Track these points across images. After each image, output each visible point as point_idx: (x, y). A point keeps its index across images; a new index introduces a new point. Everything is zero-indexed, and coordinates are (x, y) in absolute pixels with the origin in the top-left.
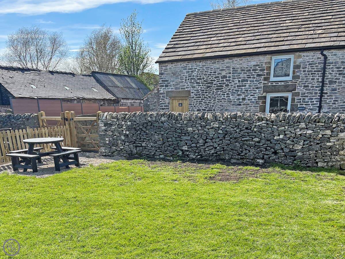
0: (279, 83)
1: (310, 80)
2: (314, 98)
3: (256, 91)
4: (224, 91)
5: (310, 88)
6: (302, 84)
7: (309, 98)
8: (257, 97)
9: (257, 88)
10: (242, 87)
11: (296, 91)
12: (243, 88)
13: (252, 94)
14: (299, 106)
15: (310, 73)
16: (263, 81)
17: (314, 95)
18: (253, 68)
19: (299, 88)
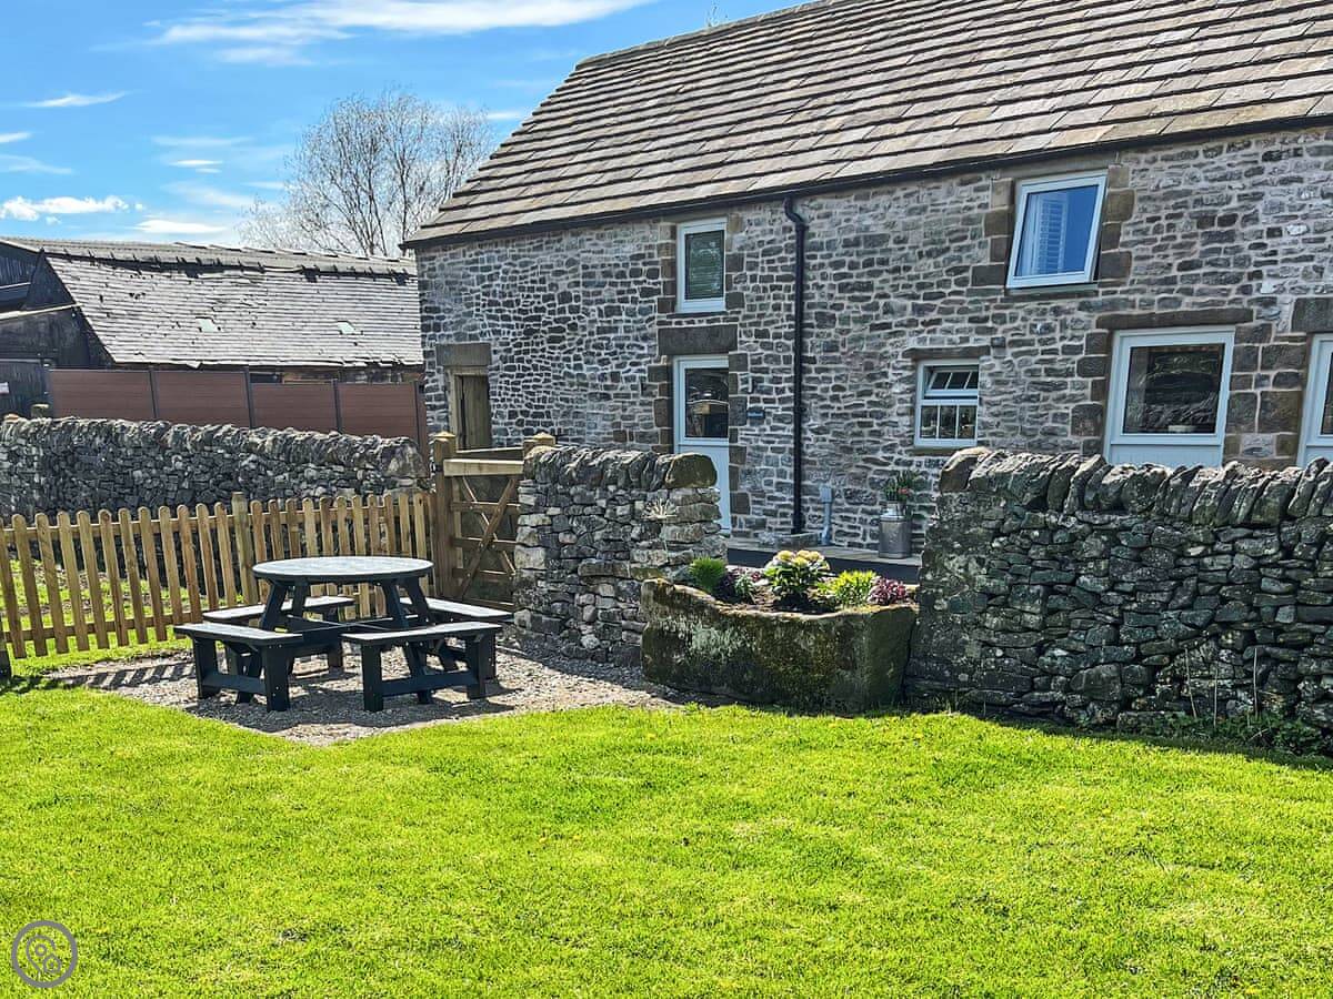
0: (696, 320)
1: (770, 311)
2: (784, 376)
3: (642, 348)
4: (568, 348)
5: (771, 340)
6: (751, 324)
7: (770, 376)
8: (646, 368)
9: (645, 338)
10: (607, 335)
11: (738, 352)
12: (612, 336)
13: (634, 360)
14: (749, 406)
15: (768, 285)
16: (657, 314)
17: (782, 366)
18: (630, 267)
19: (744, 338)
